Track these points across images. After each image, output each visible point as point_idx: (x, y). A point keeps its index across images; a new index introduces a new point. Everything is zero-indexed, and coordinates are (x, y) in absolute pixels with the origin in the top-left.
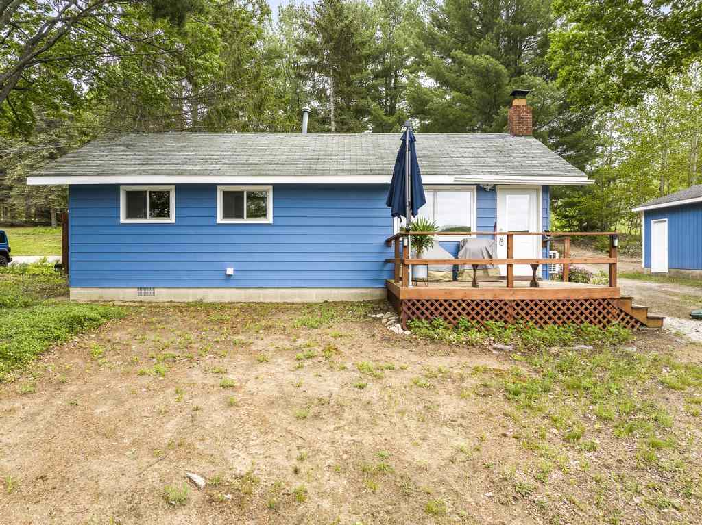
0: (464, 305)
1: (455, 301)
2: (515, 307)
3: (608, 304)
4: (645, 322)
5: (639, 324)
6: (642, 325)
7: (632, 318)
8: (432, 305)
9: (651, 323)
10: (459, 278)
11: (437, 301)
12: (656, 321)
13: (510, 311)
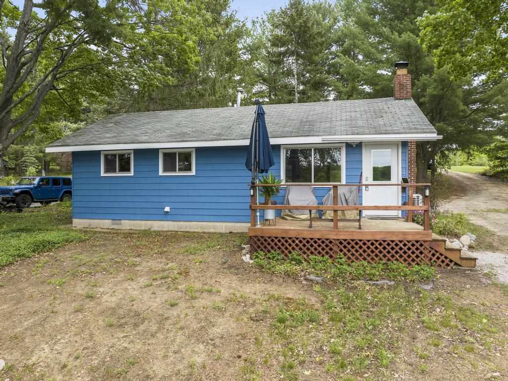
0: (297, 242)
1: (290, 238)
2: (339, 245)
3: (421, 245)
4: (459, 262)
5: (453, 263)
6: (456, 264)
7: (446, 258)
8: (272, 241)
9: (463, 263)
11: (276, 238)
12: (469, 261)
13: (335, 248)
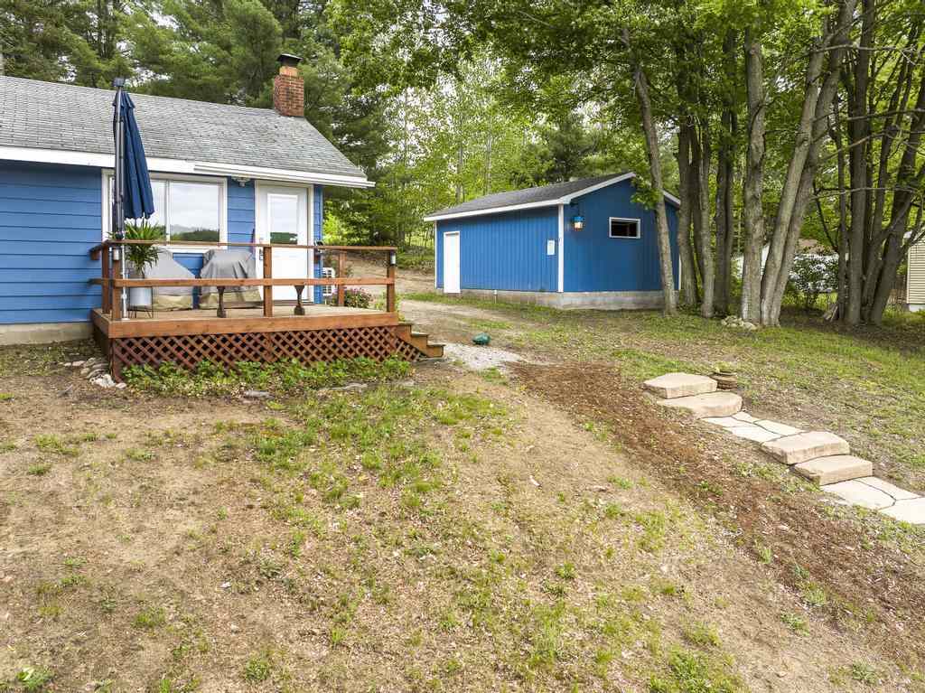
0: (205, 341)
1: (192, 337)
2: (276, 342)
3: (386, 332)
4: (425, 351)
5: (419, 354)
6: (423, 354)
7: (411, 347)
8: (158, 344)
9: (431, 352)
10: (203, 305)
11: (165, 338)
12: (436, 349)
13: (268, 346)
